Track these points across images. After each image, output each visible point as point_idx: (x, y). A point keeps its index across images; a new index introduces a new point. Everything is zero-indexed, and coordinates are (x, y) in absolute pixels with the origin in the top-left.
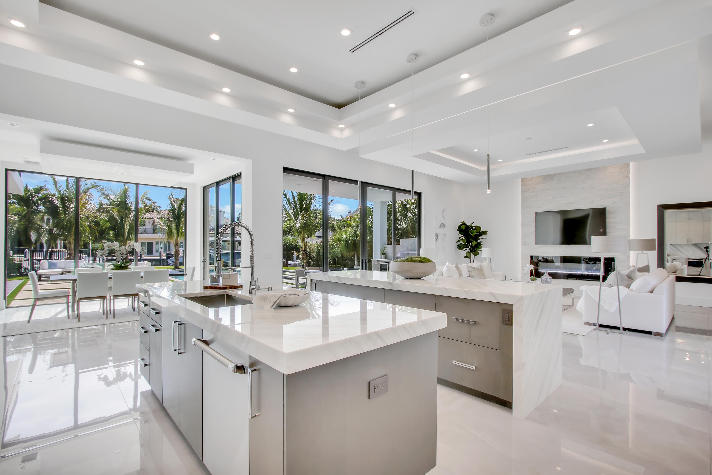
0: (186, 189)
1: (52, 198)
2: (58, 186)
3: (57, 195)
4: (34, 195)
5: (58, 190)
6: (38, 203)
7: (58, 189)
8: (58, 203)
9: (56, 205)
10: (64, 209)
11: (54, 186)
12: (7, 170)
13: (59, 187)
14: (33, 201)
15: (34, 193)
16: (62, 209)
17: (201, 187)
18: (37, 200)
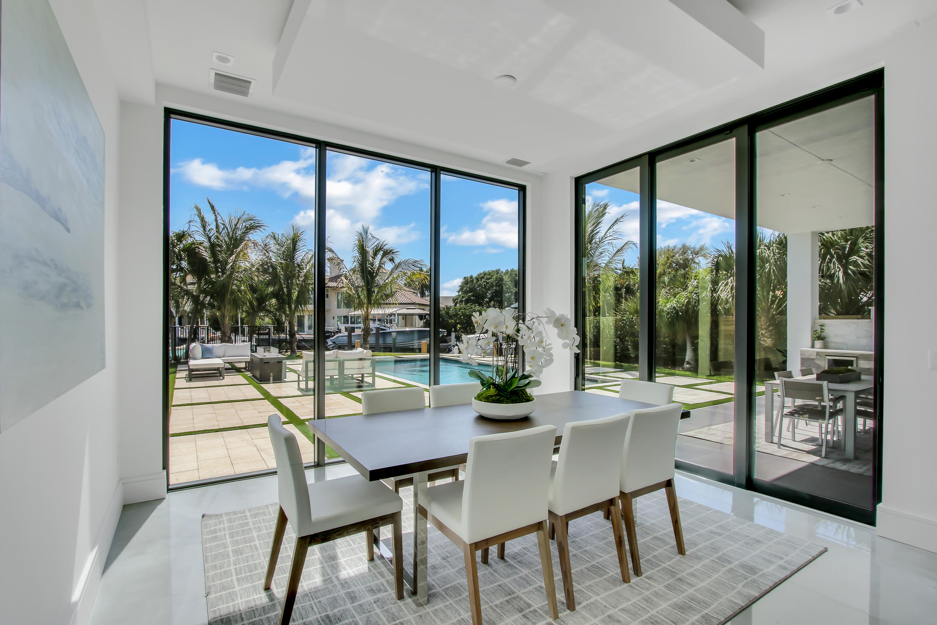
0: (522, 189)
1: (199, 248)
2: (207, 229)
3: (207, 244)
4: (176, 243)
5: (208, 236)
6: (181, 255)
7: (207, 234)
8: (206, 255)
9: (204, 258)
10: (216, 265)
11: (202, 229)
12: (169, 113)
13: (209, 231)
14: (174, 252)
15: (176, 241)
16: (212, 265)
17: (571, 177)
18: (179, 251)
